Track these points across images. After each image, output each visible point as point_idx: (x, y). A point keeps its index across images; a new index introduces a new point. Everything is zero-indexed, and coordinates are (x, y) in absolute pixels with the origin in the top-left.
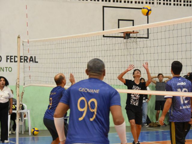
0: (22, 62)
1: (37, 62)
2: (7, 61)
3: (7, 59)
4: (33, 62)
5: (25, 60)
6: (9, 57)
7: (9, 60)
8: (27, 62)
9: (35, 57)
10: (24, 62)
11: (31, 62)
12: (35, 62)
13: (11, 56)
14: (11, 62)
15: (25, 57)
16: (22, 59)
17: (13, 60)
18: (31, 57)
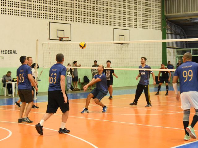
1: (17, 54)
2: (1, 53)
3: (2, 52)
5: (11, 52)
6: (2, 51)
7: (2, 53)
8: (12, 54)
9: (16, 51)
10: (10, 54)
11: (14, 54)
12: (16, 54)
13: (3, 50)
14: (3, 53)
15: (10, 50)
16: (9, 52)
17: (4, 52)
18: (14, 51)
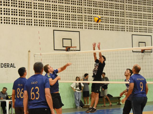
0: (6, 67)
4: (13, 67)
5: (7, 66)
8: (9, 67)
9: (14, 64)
10: (7, 67)
11: (11, 67)
12: (14, 67)
15: (7, 64)
16: (6, 65)
18: (11, 64)
